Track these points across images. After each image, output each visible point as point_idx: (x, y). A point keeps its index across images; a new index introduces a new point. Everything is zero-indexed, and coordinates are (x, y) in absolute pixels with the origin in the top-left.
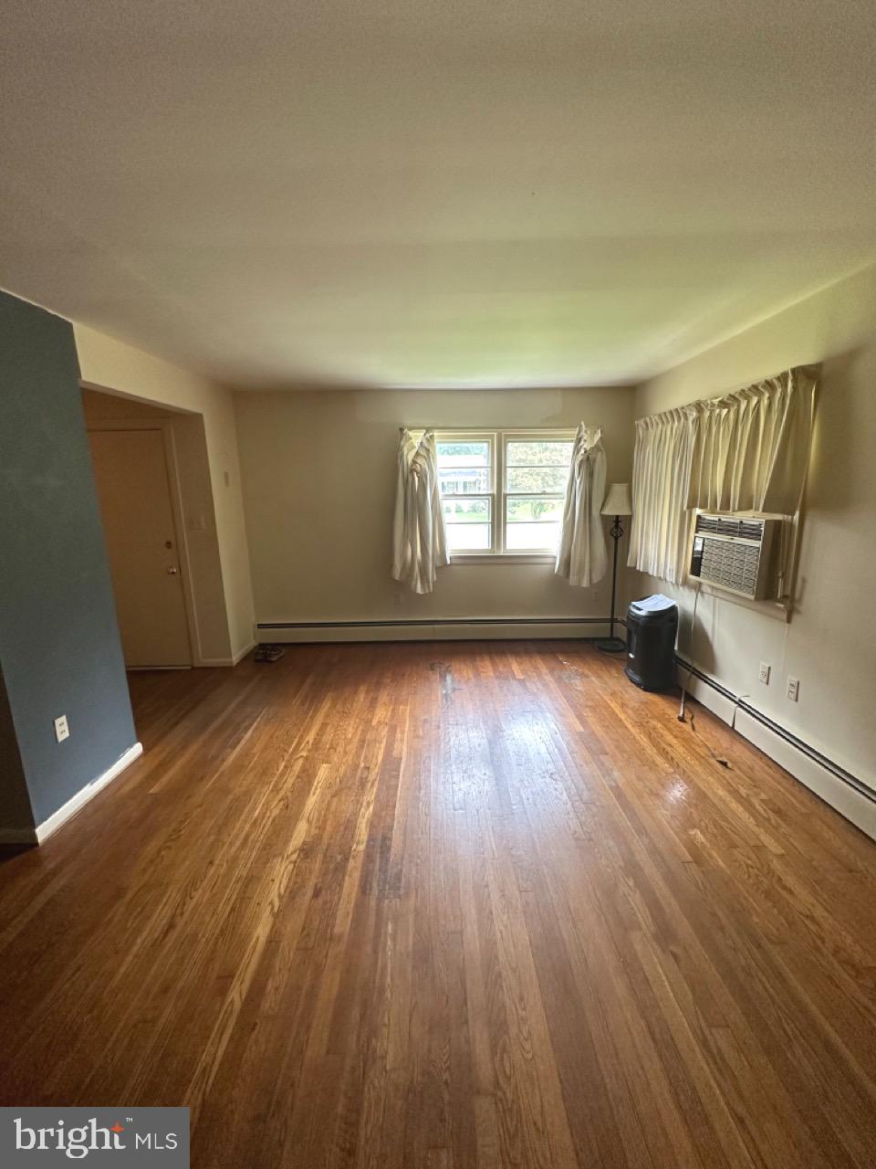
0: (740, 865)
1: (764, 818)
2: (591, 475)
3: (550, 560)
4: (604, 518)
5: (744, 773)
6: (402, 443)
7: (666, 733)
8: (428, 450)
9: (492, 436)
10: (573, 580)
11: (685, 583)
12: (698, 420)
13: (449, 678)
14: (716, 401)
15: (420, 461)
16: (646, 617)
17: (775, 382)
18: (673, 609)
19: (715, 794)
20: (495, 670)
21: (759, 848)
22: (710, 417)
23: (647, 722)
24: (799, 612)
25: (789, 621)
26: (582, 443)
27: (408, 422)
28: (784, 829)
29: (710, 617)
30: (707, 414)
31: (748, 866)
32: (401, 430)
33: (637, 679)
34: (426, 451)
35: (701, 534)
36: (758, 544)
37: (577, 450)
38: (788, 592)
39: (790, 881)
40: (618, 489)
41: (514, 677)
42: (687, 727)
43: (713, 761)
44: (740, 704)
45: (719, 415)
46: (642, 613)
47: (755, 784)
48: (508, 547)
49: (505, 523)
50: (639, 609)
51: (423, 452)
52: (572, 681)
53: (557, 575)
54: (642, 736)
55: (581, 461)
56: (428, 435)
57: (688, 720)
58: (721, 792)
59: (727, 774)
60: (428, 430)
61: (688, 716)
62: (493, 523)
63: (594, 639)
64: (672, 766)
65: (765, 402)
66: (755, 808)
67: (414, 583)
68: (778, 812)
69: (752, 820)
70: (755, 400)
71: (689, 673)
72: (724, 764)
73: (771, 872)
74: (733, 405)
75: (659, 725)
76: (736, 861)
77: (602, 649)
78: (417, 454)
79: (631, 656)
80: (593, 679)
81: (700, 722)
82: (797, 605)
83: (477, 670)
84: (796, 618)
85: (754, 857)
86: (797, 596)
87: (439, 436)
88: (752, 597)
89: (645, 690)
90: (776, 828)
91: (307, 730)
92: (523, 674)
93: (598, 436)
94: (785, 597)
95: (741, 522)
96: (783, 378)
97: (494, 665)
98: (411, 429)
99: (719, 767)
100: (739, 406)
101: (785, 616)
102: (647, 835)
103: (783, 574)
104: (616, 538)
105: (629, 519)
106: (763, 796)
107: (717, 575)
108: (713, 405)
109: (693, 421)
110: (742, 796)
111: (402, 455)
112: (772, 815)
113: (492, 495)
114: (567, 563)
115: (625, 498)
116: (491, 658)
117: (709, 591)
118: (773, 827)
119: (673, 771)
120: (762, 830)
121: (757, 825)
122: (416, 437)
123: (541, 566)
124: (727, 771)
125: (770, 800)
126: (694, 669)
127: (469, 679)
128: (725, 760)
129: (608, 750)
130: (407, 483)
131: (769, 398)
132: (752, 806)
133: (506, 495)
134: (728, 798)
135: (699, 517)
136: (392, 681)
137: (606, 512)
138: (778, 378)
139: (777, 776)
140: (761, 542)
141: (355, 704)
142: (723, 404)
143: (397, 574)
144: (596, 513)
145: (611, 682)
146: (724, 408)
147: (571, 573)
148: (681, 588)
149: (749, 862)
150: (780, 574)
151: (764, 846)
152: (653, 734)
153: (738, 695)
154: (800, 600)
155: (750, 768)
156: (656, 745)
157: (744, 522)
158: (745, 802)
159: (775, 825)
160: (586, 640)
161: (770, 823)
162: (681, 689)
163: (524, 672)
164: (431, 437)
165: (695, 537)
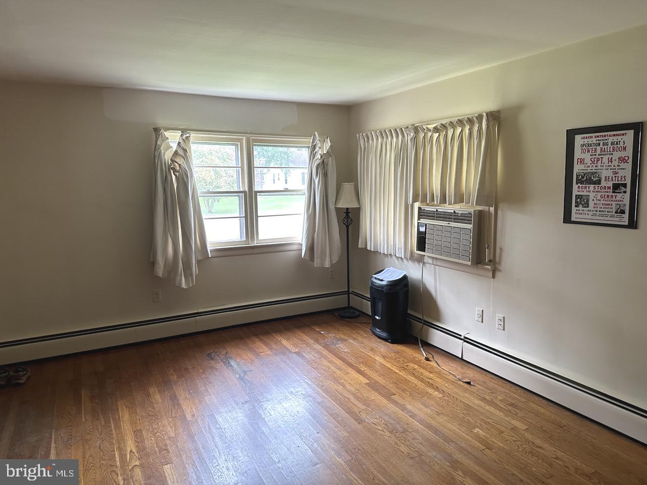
0: (510, 442)
1: (507, 410)
2: (325, 175)
3: (295, 247)
4: (337, 210)
5: (481, 386)
6: (159, 143)
7: (422, 370)
8: (185, 151)
9: (240, 140)
10: (317, 263)
11: (412, 258)
12: (415, 139)
13: (233, 363)
14: (431, 127)
15: (179, 160)
16: (386, 285)
17: (475, 119)
18: (405, 277)
19: (474, 404)
20: (271, 349)
21: (514, 429)
22: (424, 137)
23: (407, 366)
24: (500, 271)
25: (494, 277)
26: (317, 149)
27: (161, 122)
28: (521, 414)
29: (433, 282)
30: (422, 135)
31: (514, 441)
32: (157, 130)
33: (384, 335)
34: (183, 151)
35: (423, 221)
36: (470, 226)
37: (313, 155)
38: (492, 258)
39: (539, 442)
40: (348, 187)
41: (290, 352)
42: (433, 364)
43: (461, 383)
44: (466, 340)
45: (431, 137)
46: (384, 283)
47: (492, 391)
48: (260, 238)
49: (257, 217)
50: (382, 280)
51: (181, 152)
52: (337, 346)
53: (304, 259)
54: (410, 376)
55: (318, 165)
56: (184, 137)
57: (431, 359)
58: (477, 402)
59: (472, 389)
60: (184, 131)
61: (430, 357)
62: (246, 217)
63: (334, 310)
64: (440, 393)
65: (467, 131)
66: (499, 406)
67: (178, 278)
68: (512, 405)
69: (502, 414)
70: (459, 130)
71: (421, 324)
72: (469, 383)
73: (527, 441)
74: (442, 131)
75: (416, 367)
76: (507, 440)
77: (343, 317)
78: (176, 153)
79: (377, 318)
80: (351, 341)
81: (439, 359)
82: (497, 266)
83: (255, 351)
84: (498, 274)
85: (515, 435)
86: (497, 260)
87: (195, 137)
88: (469, 263)
89: (392, 343)
90: (516, 415)
91: (121, 440)
92: (296, 347)
93: (328, 145)
94: (490, 261)
95: (454, 212)
96: (480, 117)
97: (266, 344)
98: (167, 129)
99: (466, 386)
100: (447, 132)
101: (491, 274)
102: (452, 441)
103: (488, 246)
104: (347, 227)
105: (358, 211)
106: (500, 398)
107: (439, 250)
108: (429, 130)
109: (411, 139)
110: (488, 401)
111: (160, 154)
112: (510, 408)
113: (244, 192)
114: (311, 249)
115: (353, 194)
116: (261, 340)
117: (430, 261)
118: (514, 414)
119: (442, 396)
120: (510, 418)
121: (506, 416)
122: (173, 139)
123: (289, 253)
124: (472, 387)
125: (504, 399)
126: (425, 321)
127: (252, 361)
128: (467, 380)
129: (394, 392)
130: (166, 180)
131: (469, 129)
132: (497, 405)
133: (257, 192)
134: (483, 404)
135: (420, 208)
136: (178, 377)
137: (340, 206)
138: (477, 117)
139: (500, 383)
140: (472, 225)
141: (156, 406)
142: (436, 130)
143: (160, 271)
144: (332, 207)
145: (366, 341)
146: (437, 132)
147: (315, 256)
148: (409, 261)
149: (514, 438)
150: (486, 246)
151: (516, 427)
152: (416, 374)
153: (463, 334)
154: (499, 263)
155: (484, 382)
156: (422, 380)
157: (456, 212)
158: (491, 403)
159: (515, 413)
160: (328, 311)
161: (512, 413)
162: (418, 338)
163: (296, 346)
164: (187, 138)
165: (418, 223)
